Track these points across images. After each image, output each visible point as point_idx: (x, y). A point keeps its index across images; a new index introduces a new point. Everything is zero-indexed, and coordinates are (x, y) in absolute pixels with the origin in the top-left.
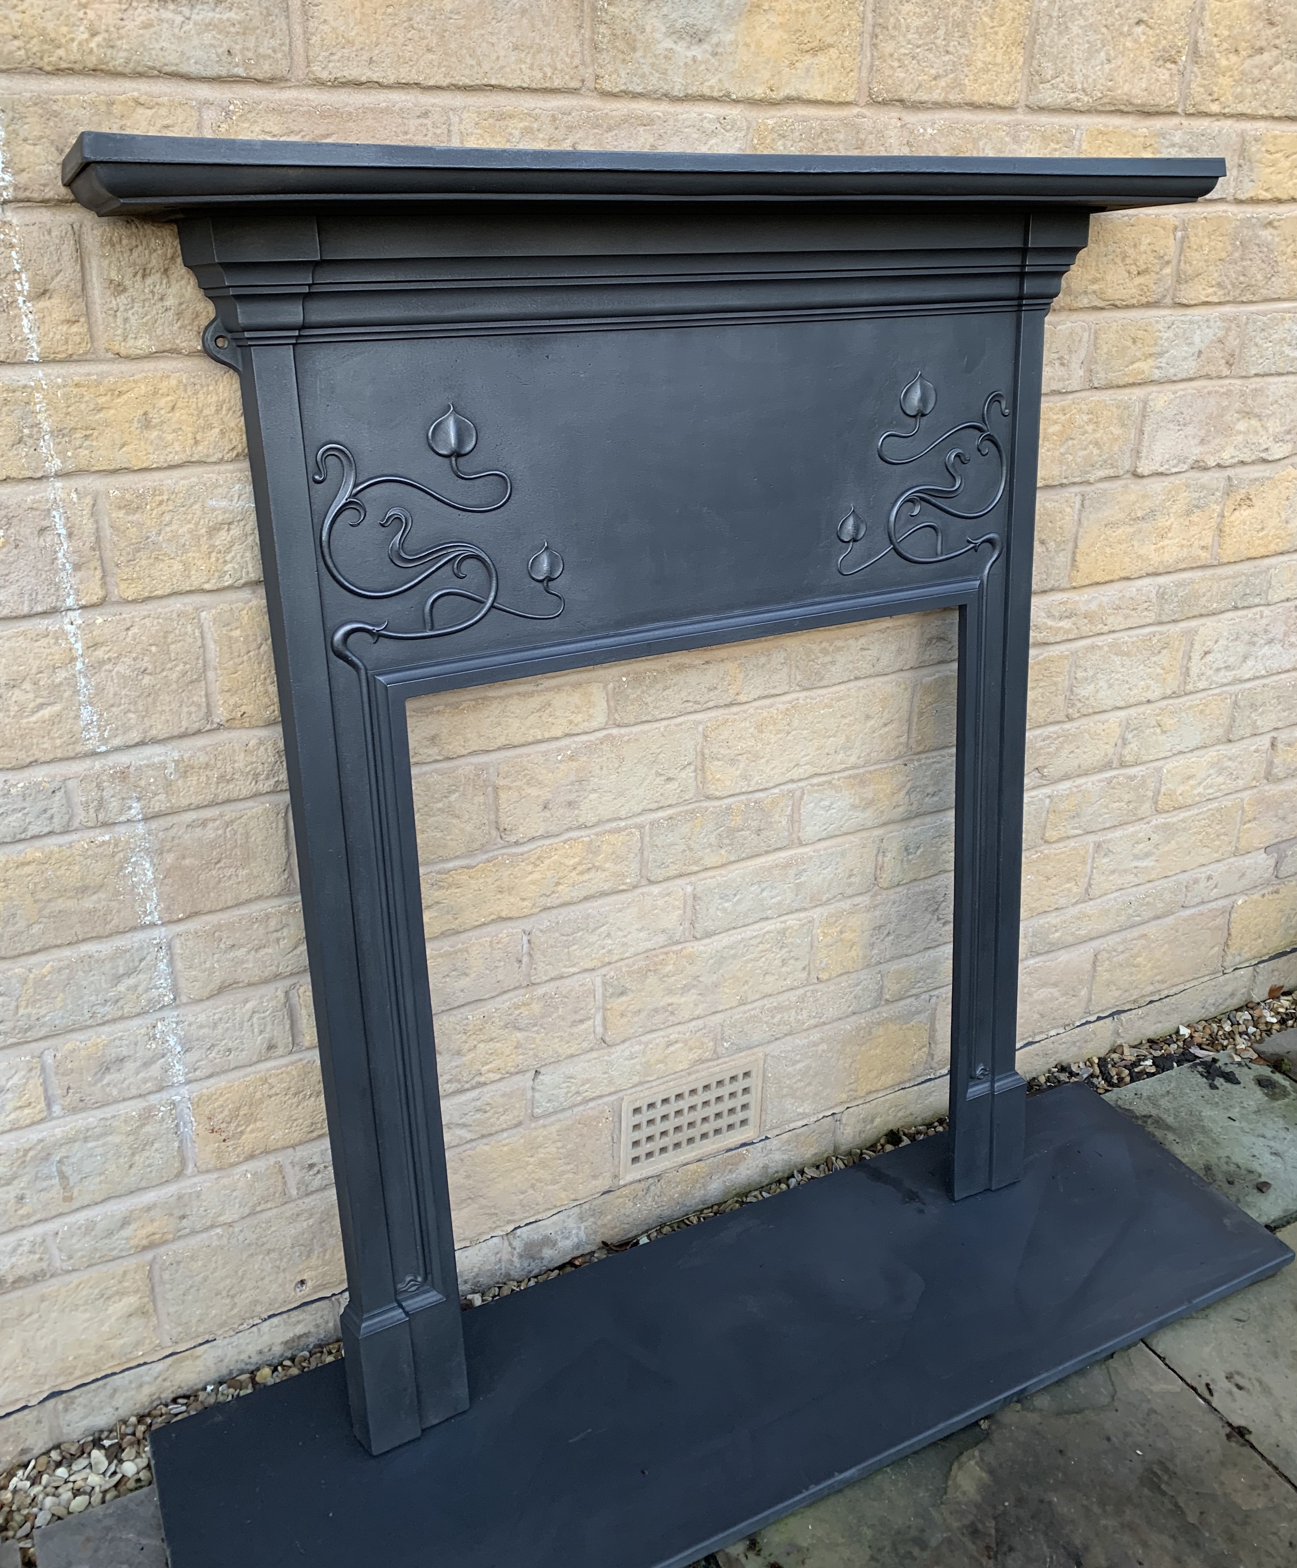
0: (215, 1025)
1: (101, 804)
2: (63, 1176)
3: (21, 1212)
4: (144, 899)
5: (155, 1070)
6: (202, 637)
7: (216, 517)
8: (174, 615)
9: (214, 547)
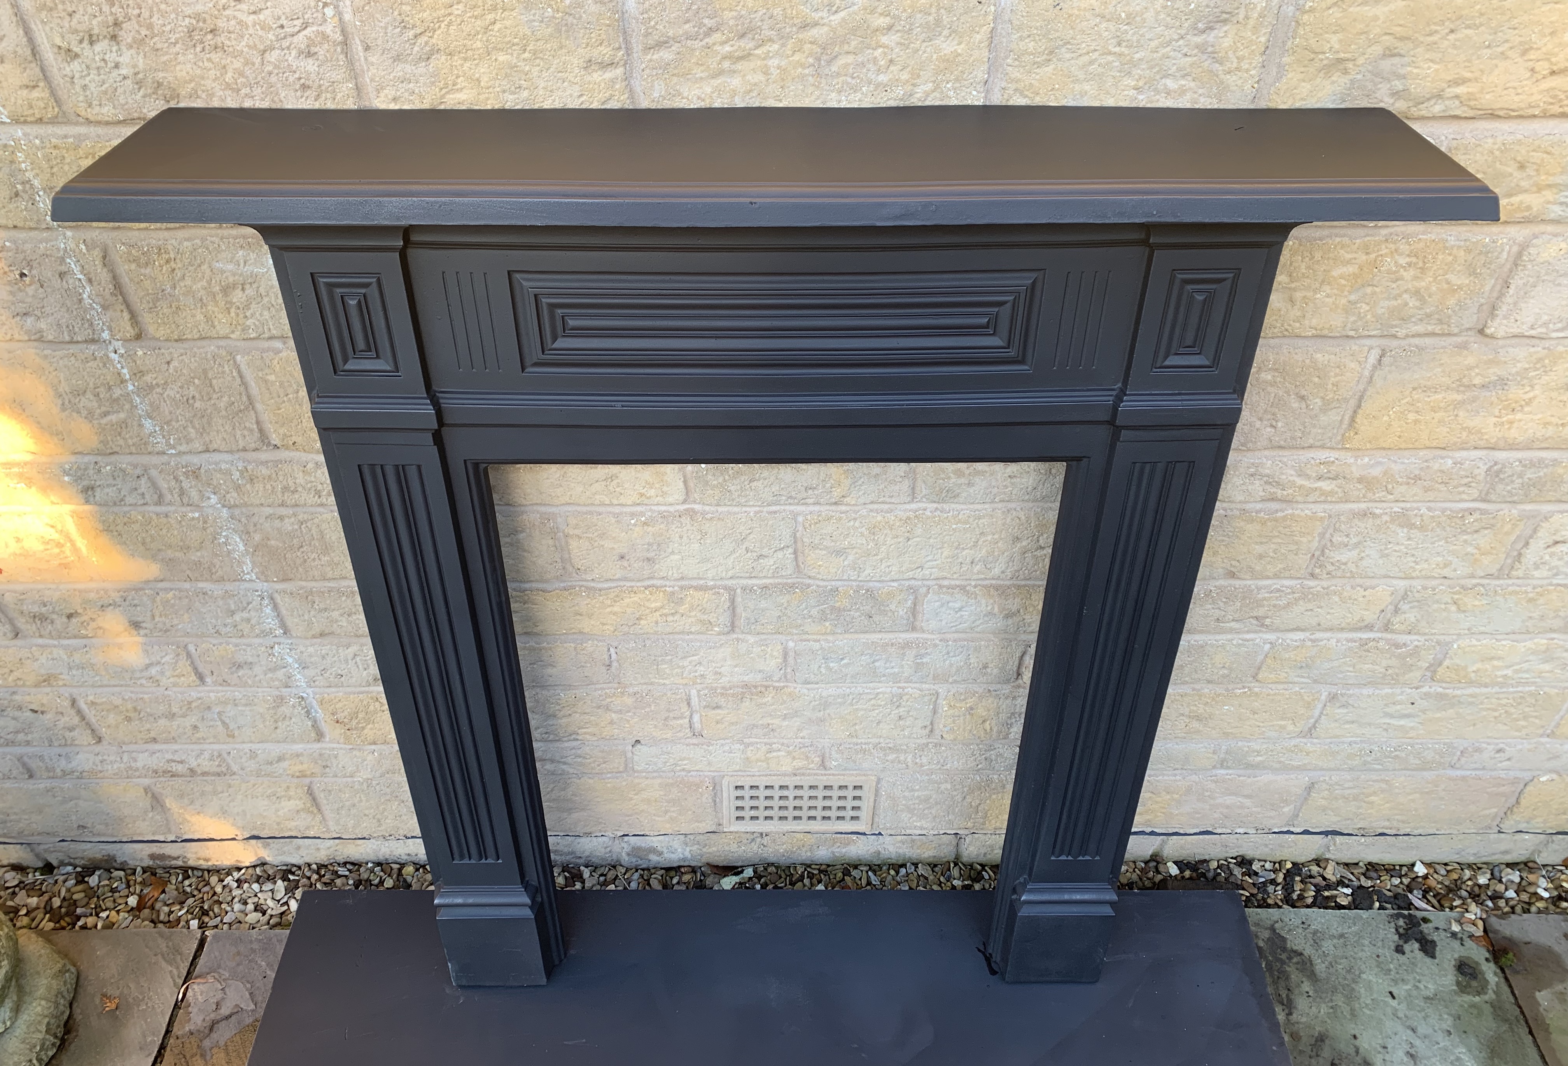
0: (323, 657)
1: (182, 492)
2: (223, 723)
3: (197, 735)
4: (240, 563)
5: (280, 674)
6: (241, 377)
7: (227, 278)
8: (209, 356)
9: (231, 303)
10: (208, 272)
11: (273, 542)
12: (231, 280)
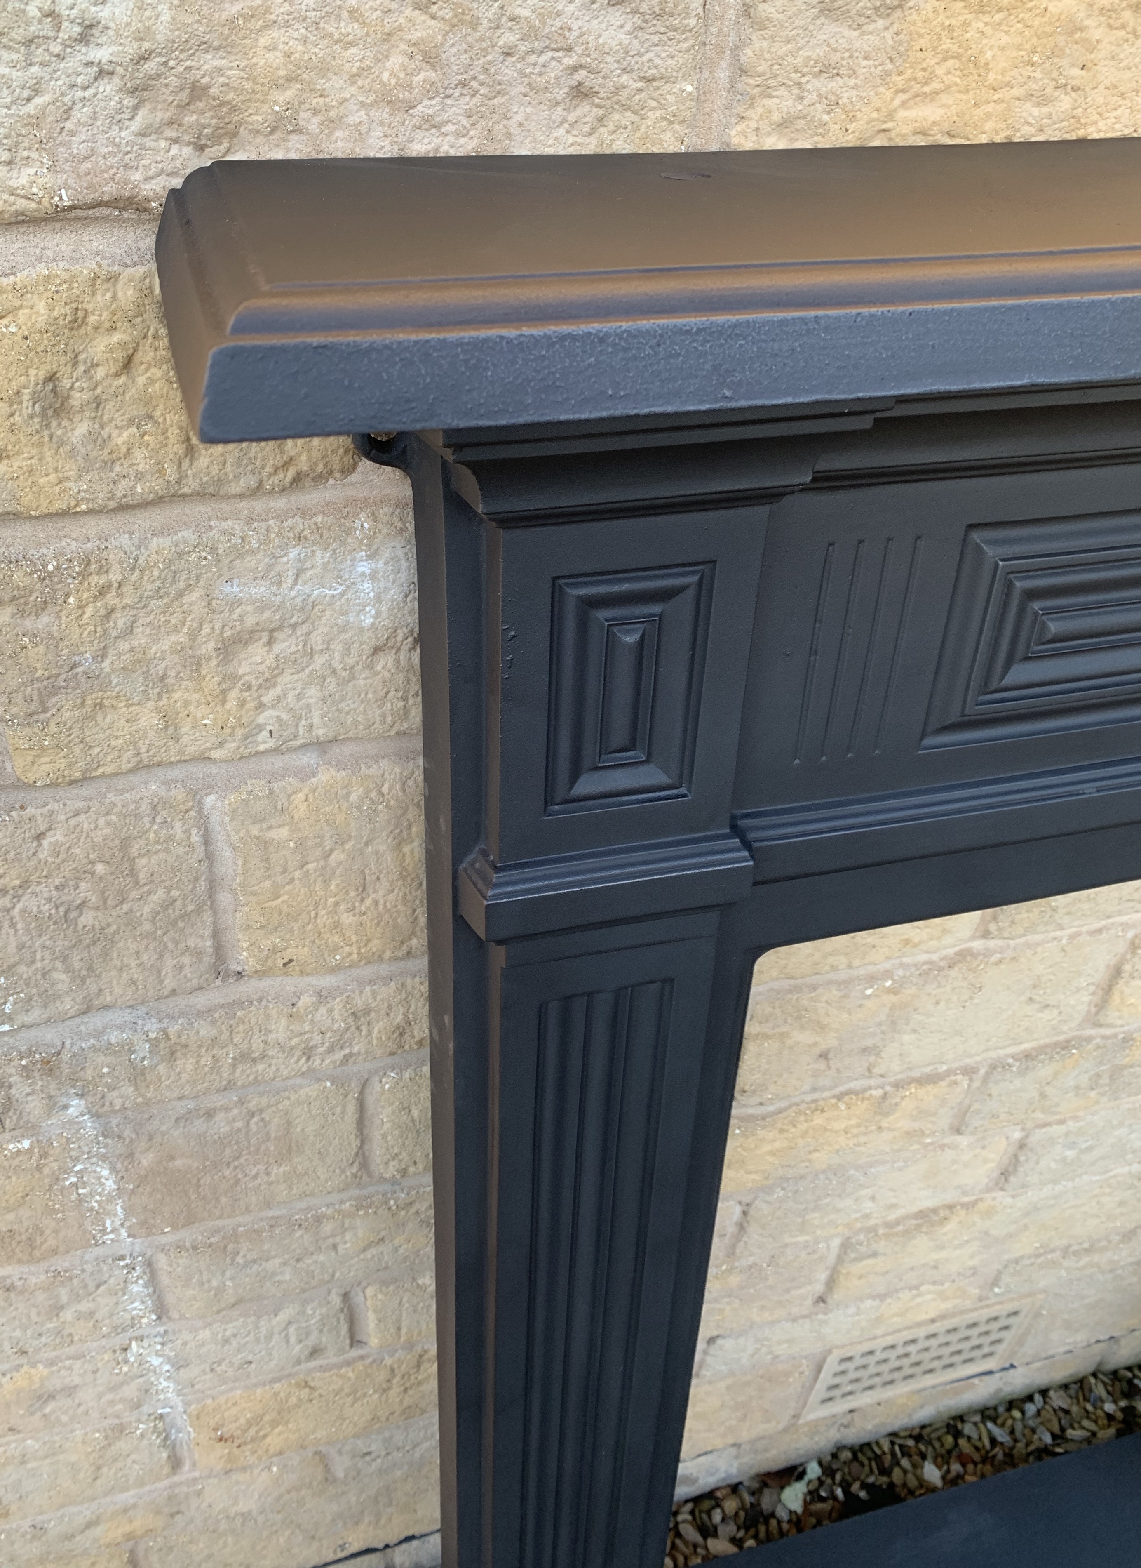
0: (225, 1341)
5: (131, 1389)
6: (207, 841)
7: (241, 618)
8: (145, 807)
9: (234, 678)
10: (199, 610)
11: (178, 1163)
12: (250, 621)
